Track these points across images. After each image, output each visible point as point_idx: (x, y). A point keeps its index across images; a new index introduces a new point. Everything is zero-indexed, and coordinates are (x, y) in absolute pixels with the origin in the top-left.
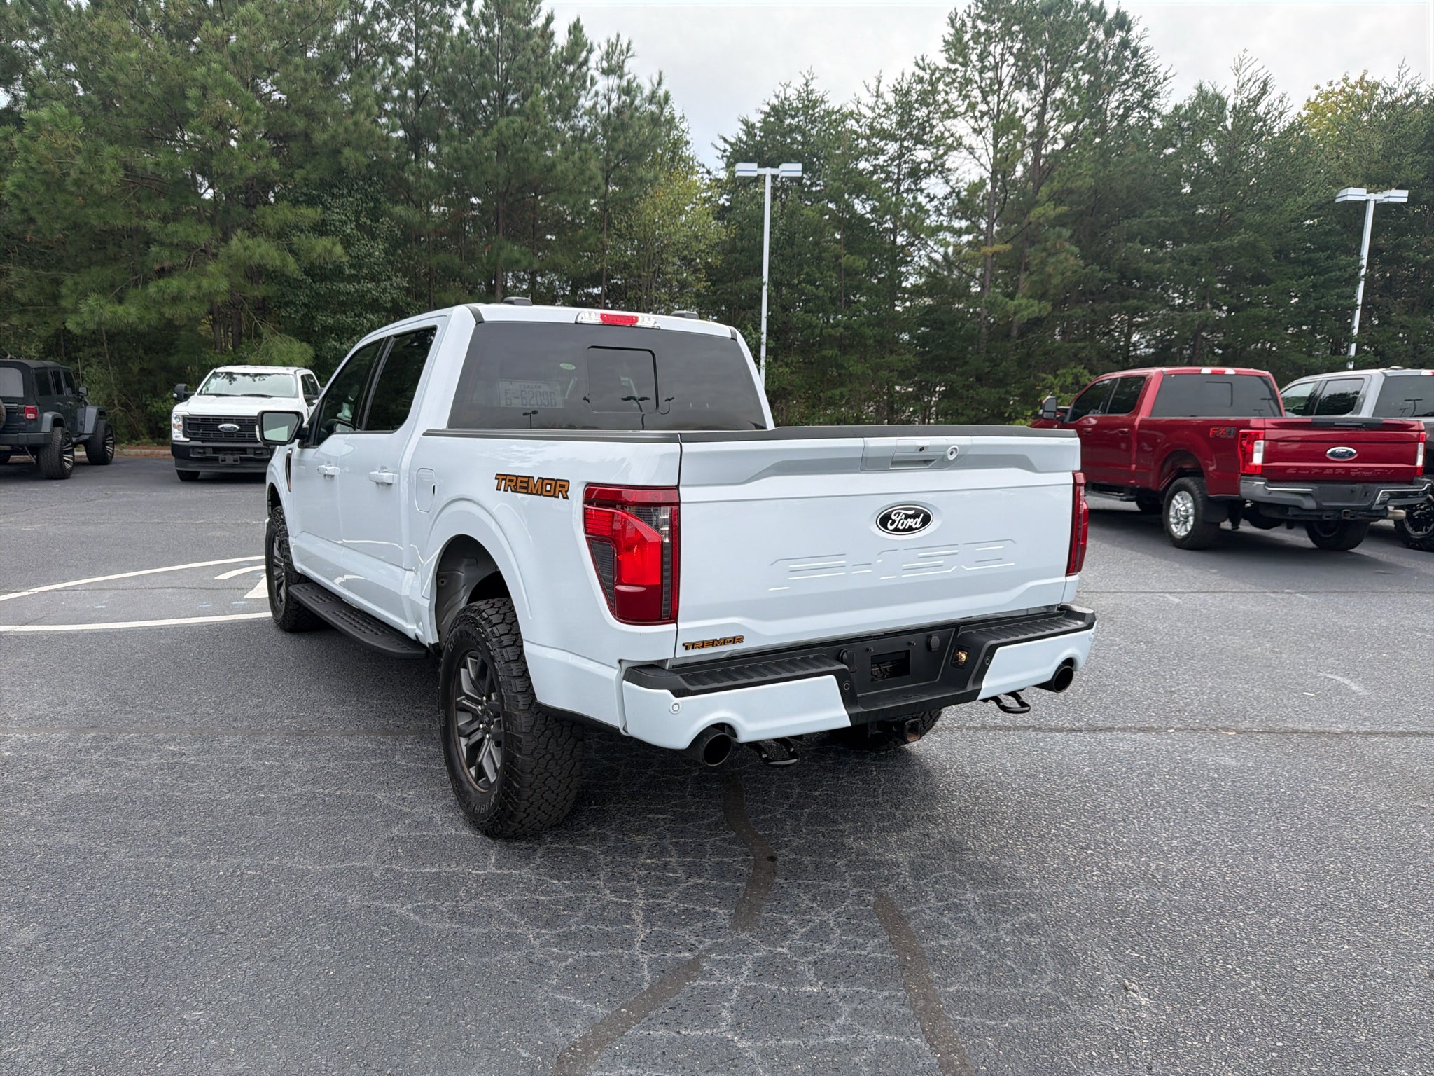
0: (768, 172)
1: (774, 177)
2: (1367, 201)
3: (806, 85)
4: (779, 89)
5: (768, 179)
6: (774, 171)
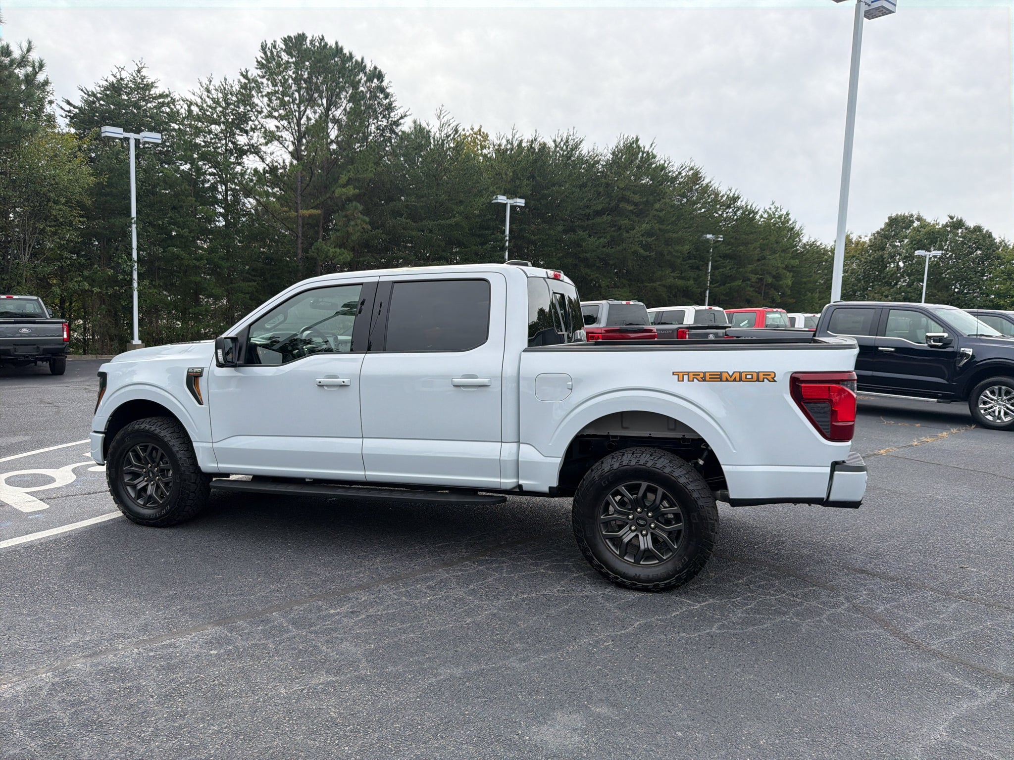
0: (132, 136)
1: (137, 141)
2: (507, 203)
3: (139, 71)
4: (115, 71)
5: (132, 143)
6: (137, 136)
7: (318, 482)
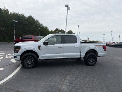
2: (15, 21)
7: (52, 59)
